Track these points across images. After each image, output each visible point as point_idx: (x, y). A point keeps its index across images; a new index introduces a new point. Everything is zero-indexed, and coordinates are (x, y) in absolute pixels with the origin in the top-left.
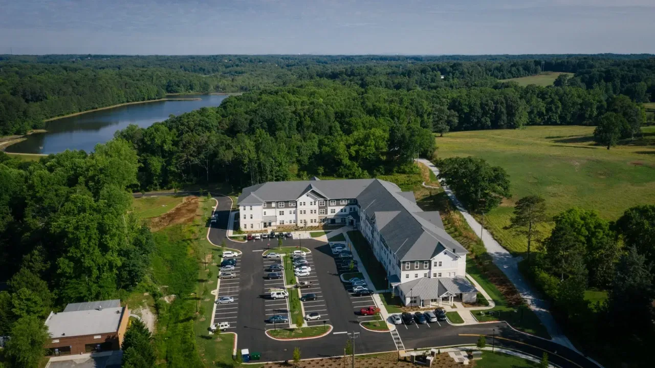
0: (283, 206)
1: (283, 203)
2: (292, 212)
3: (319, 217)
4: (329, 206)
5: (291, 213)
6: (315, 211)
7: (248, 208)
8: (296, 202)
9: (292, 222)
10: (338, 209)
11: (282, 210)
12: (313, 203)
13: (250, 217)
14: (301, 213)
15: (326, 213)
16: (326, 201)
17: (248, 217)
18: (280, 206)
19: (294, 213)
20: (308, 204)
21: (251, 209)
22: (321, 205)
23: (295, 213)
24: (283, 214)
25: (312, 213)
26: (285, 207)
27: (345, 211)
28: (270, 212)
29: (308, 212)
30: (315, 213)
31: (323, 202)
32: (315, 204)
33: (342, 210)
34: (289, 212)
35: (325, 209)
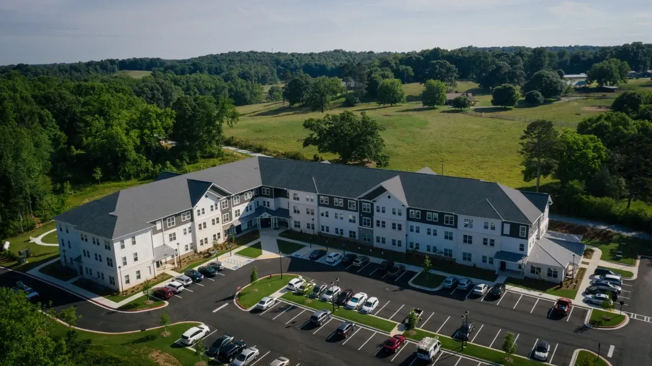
0: (173, 223)
1: (173, 219)
2: (187, 231)
3: (223, 227)
4: (233, 206)
6: (218, 219)
7: (128, 242)
8: (192, 212)
9: (189, 247)
10: (243, 208)
11: (171, 231)
12: (214, 208)
13: (133, 258)
14: (200, 229)
15: (231, 219)
16: (229, 198)
17: (130, 259)
18: (169, 225)
19: (190, 232)
20: (208, 210)
21: (134, 243)
22: (224, 207)
24: (175, 238)
25: (214, 224)
26: (177, 225)
27: (251, 209)
28: (157, 240)
29: (209, 224)
30: (218, 222)
31: (227, 202)
32: (216, 208)
33: (247, 207)
34: (183, 232)
35: (228, 213)
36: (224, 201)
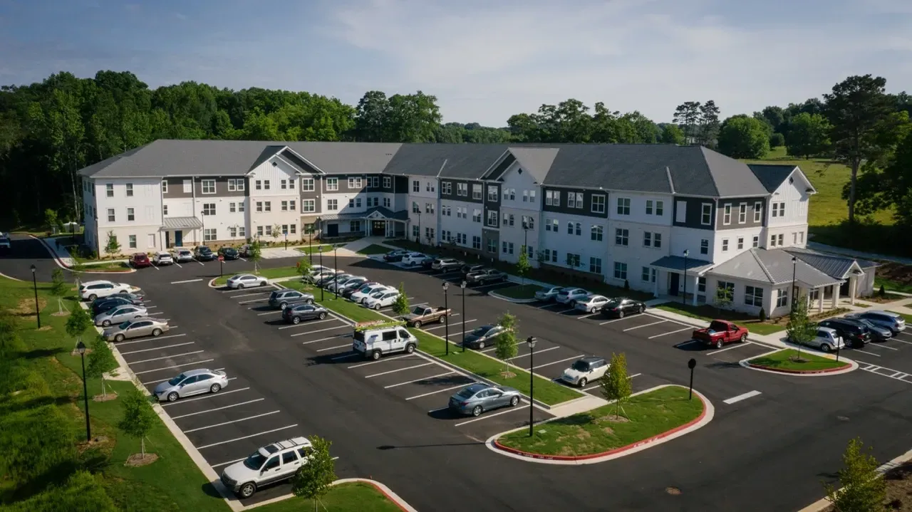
0: (212, 190)
1: (212, 183)
2: (237, 208)
3: (302, 218)
4: (325, 192)
5: (233, 210)
6: (293, 203)
7: (120, 189)
8: (247, 180)
9: (238, 232)
10: (343, 200)
11: (209, 201)
12: (288, 184)
13: (126, 215)
14: (260, 209)
15: (319, 210)
16: (318, 178)
17: (121, 215)
18: (206, 190)
19: (241, 210)
20: (275, 185)
21: (130, 193)
22: (306, 188)
23: (244, 208)
24: (213, 213)
25: (285, 208)
26: (219, 195)
27: (359, 205)
28: (180, 208)
29: (276, 206)
30: (293, 208)
31: (311, 181)
32: (292, 187)
33: (352, 201)
34: (228, 208)
35: (314, 200)
36: (308, 179)
